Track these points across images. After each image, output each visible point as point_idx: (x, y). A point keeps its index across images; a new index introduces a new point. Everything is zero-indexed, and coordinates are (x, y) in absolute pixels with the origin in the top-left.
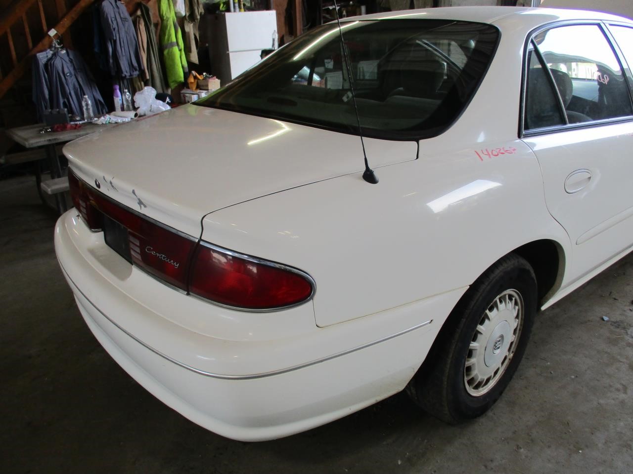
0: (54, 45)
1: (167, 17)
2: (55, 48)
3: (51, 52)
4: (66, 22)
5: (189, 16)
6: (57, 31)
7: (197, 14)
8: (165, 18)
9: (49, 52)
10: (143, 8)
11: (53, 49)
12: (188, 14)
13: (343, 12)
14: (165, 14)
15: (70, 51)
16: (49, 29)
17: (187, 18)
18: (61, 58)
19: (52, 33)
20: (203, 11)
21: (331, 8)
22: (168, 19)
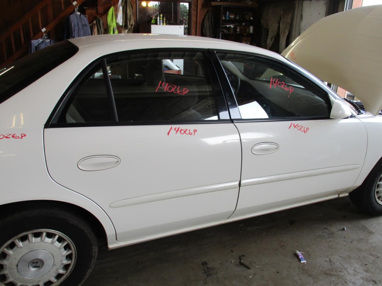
0: (43, 37)
1: (110, 25)
2: (44, 38)
3: (41, 40)
4: (52, 25)
5: (124, 26)
6: (46, 29)
7: (129, 25)
8: (109, 26)
9: (40, 40)
10: (97, 20)
11: (43, 39)
12: (124, 25)
13: (237, 29)
14: (109, 24)
15: (52, 41)
16: (43, 28)
17: (123, 27)
18: (45, 44)
19: (44, 30)
20: (134, 23)
21: (228, 26)
22: (110, 26)
